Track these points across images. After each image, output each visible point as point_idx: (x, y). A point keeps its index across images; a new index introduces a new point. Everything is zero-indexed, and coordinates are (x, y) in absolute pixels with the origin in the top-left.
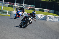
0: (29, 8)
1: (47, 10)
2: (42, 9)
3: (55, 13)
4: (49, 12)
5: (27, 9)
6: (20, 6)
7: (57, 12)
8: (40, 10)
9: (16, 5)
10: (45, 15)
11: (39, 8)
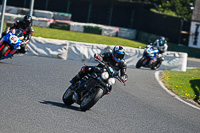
0: (52, 21)
1: (111, 28)
2: (94, 25)
3: (137, 39)
4: (117, 35)
5: (42, 24)
6: (20, 16)
7: (146, 34)
8: (87, 30)
9: (7, 11)
10: (105, 46)
11: (85, 22)
